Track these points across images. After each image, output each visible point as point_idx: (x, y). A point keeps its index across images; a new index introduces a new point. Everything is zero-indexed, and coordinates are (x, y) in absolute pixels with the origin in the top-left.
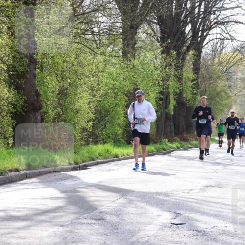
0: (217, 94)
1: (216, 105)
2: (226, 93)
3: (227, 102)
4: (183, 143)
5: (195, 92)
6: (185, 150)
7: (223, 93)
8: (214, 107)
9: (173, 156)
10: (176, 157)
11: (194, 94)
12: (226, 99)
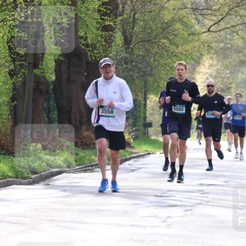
0: (164, 29)
1: (162, 56)
2: (186, 25)
3: (188, 47)
4: (82, 154)
5: (107, 23)
6: (85, 171)
7: (178, 26)
8: (155, 60)
9: (56, 187)
10: (63, 188)
11: (106, 28)
12: (186, 42)
